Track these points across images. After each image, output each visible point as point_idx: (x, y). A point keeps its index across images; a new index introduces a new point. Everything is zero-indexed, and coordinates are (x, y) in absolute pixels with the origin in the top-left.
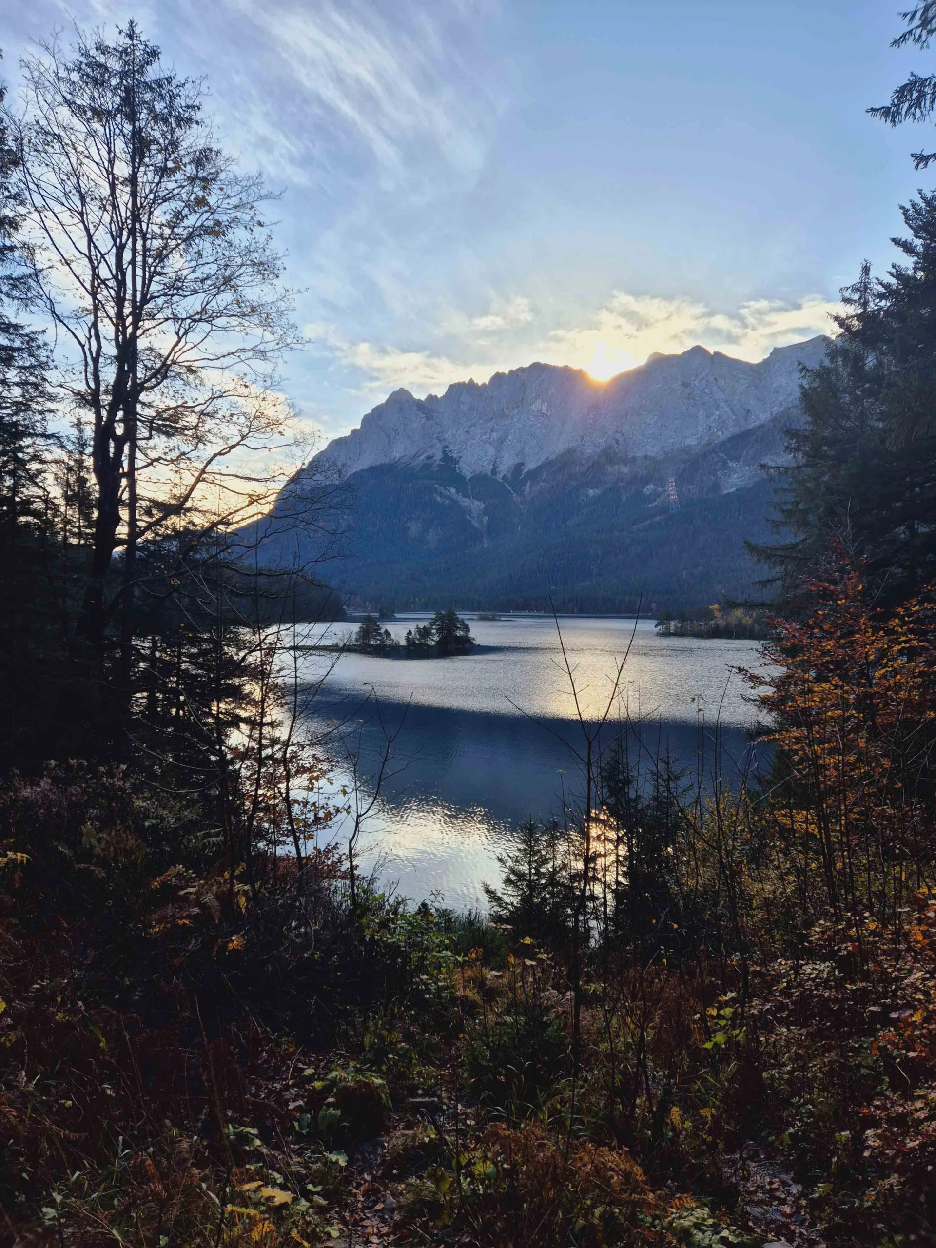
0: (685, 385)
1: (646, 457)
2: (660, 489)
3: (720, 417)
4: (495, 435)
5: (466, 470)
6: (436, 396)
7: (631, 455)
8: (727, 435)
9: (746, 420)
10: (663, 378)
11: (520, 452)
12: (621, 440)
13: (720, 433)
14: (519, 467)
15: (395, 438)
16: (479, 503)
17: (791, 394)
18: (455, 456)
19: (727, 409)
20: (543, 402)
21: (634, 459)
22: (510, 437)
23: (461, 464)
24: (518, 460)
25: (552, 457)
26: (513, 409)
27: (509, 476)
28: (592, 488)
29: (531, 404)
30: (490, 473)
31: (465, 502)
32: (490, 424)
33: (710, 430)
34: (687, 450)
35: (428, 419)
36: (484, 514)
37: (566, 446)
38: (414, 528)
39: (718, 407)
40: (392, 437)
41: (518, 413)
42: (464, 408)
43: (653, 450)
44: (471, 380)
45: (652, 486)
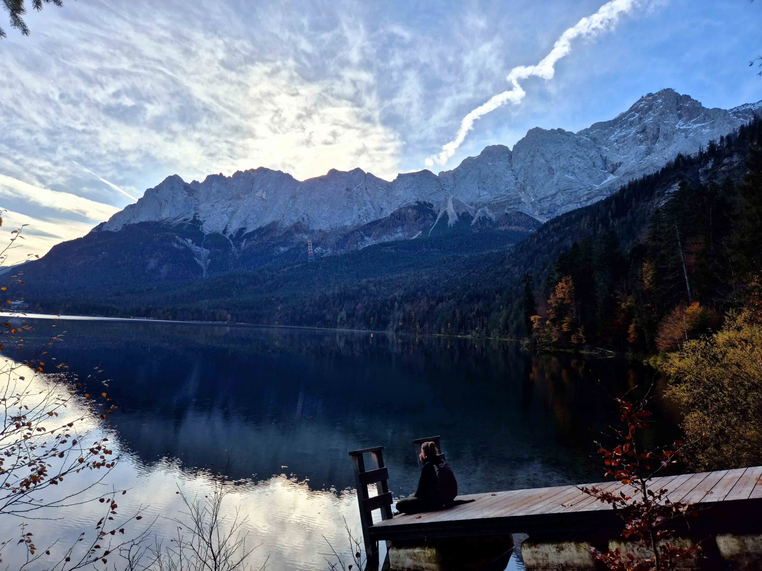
0: (347, 189)
1: (320, 231)
2: (324, 251)
3: (366, 210)
4: (230, 209)
5: (207, 229)
6: (198, 182)
7: (311, 228)
8: (369, 221)
9: (380, 214)
10: (336, 184)
11: (244, 221)
12: (306, 219)
13: (365, 220)
14: (241, 230)
15: (164, 206)
16: (206, 250)
17: (405, 201)
18: (201, 219)
19: (371, 207)
20: (263, 191)
21: (313, 231)
22: (239, 211)
23: (204, 225)
24: (242, 226)
25: (263, 226)
26: (245, 194)
27: (234, 235)
28: (283, 247)
29: (256, 192)
30: (221, 233)
31: (196, 249)
32: (229, 203)
33: (359, 218)
34: (344, 228)
35: (189, 195)
36: (208, 258)
37: (273, 219)
38: (153, 263)
39: (365, 204)
40: (163, 205)
41: (248, 197)
42: (214, 191)
43: (324, 226)
44: (221, 174)
45: (320, 248)
